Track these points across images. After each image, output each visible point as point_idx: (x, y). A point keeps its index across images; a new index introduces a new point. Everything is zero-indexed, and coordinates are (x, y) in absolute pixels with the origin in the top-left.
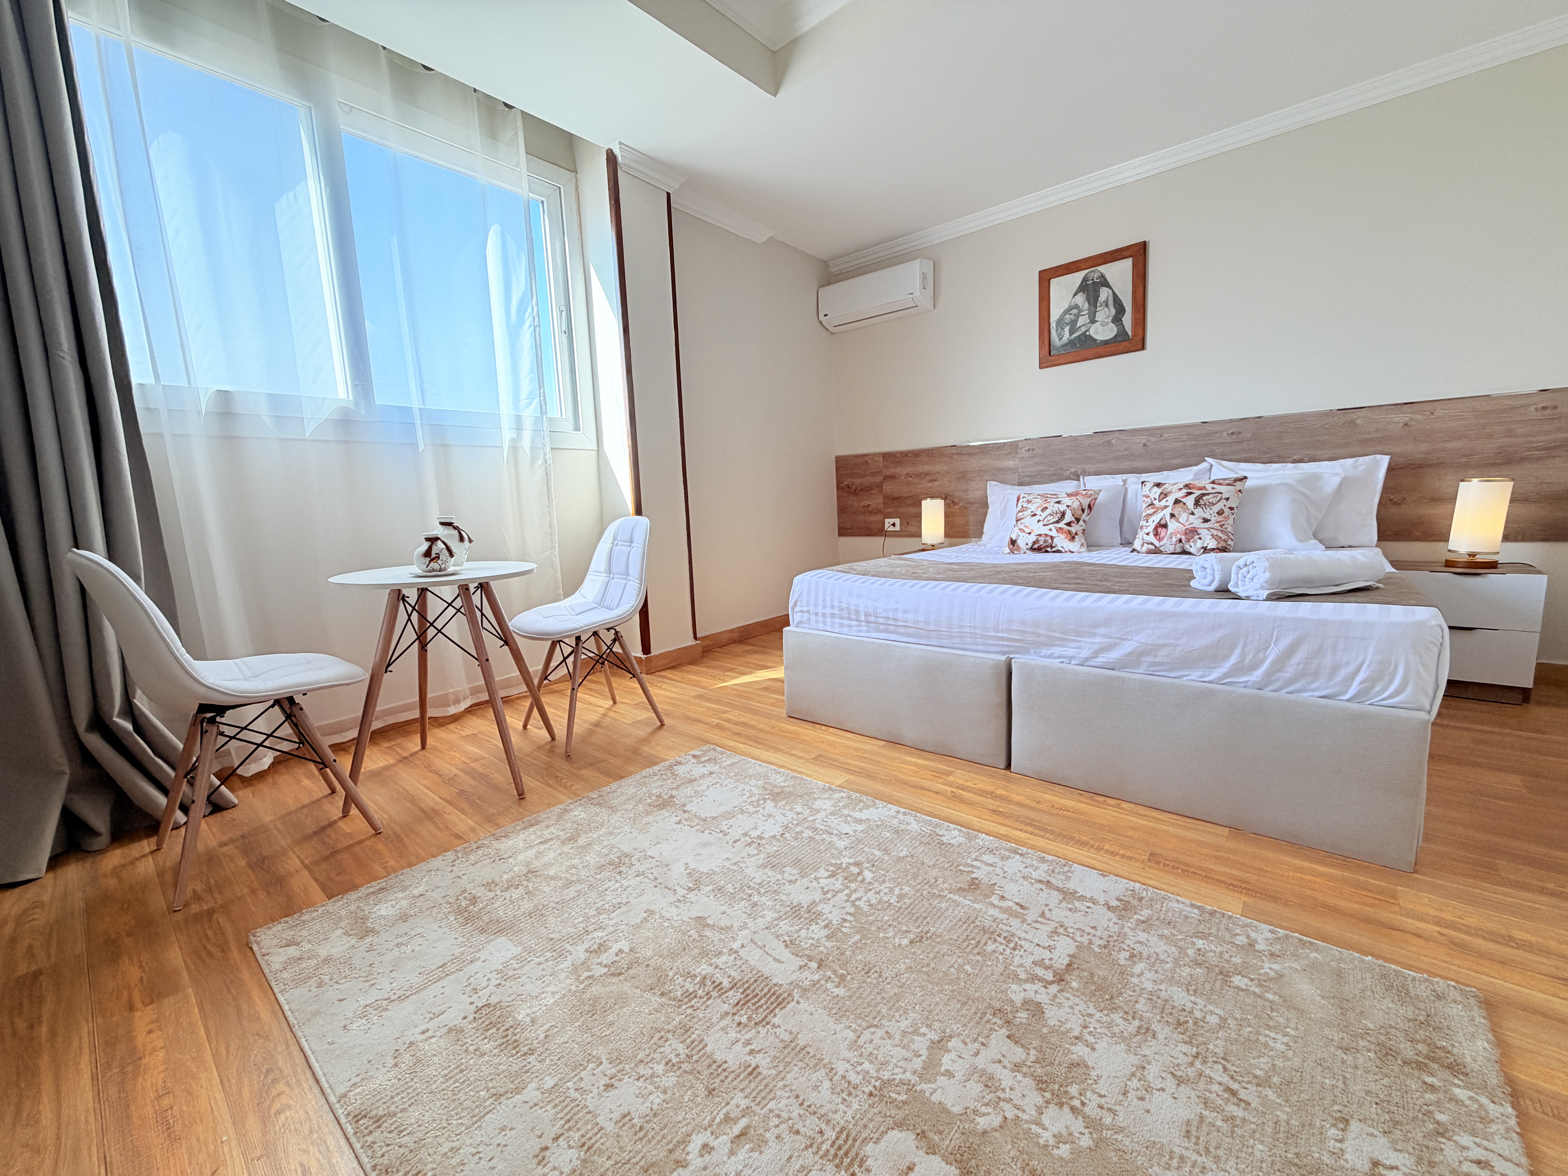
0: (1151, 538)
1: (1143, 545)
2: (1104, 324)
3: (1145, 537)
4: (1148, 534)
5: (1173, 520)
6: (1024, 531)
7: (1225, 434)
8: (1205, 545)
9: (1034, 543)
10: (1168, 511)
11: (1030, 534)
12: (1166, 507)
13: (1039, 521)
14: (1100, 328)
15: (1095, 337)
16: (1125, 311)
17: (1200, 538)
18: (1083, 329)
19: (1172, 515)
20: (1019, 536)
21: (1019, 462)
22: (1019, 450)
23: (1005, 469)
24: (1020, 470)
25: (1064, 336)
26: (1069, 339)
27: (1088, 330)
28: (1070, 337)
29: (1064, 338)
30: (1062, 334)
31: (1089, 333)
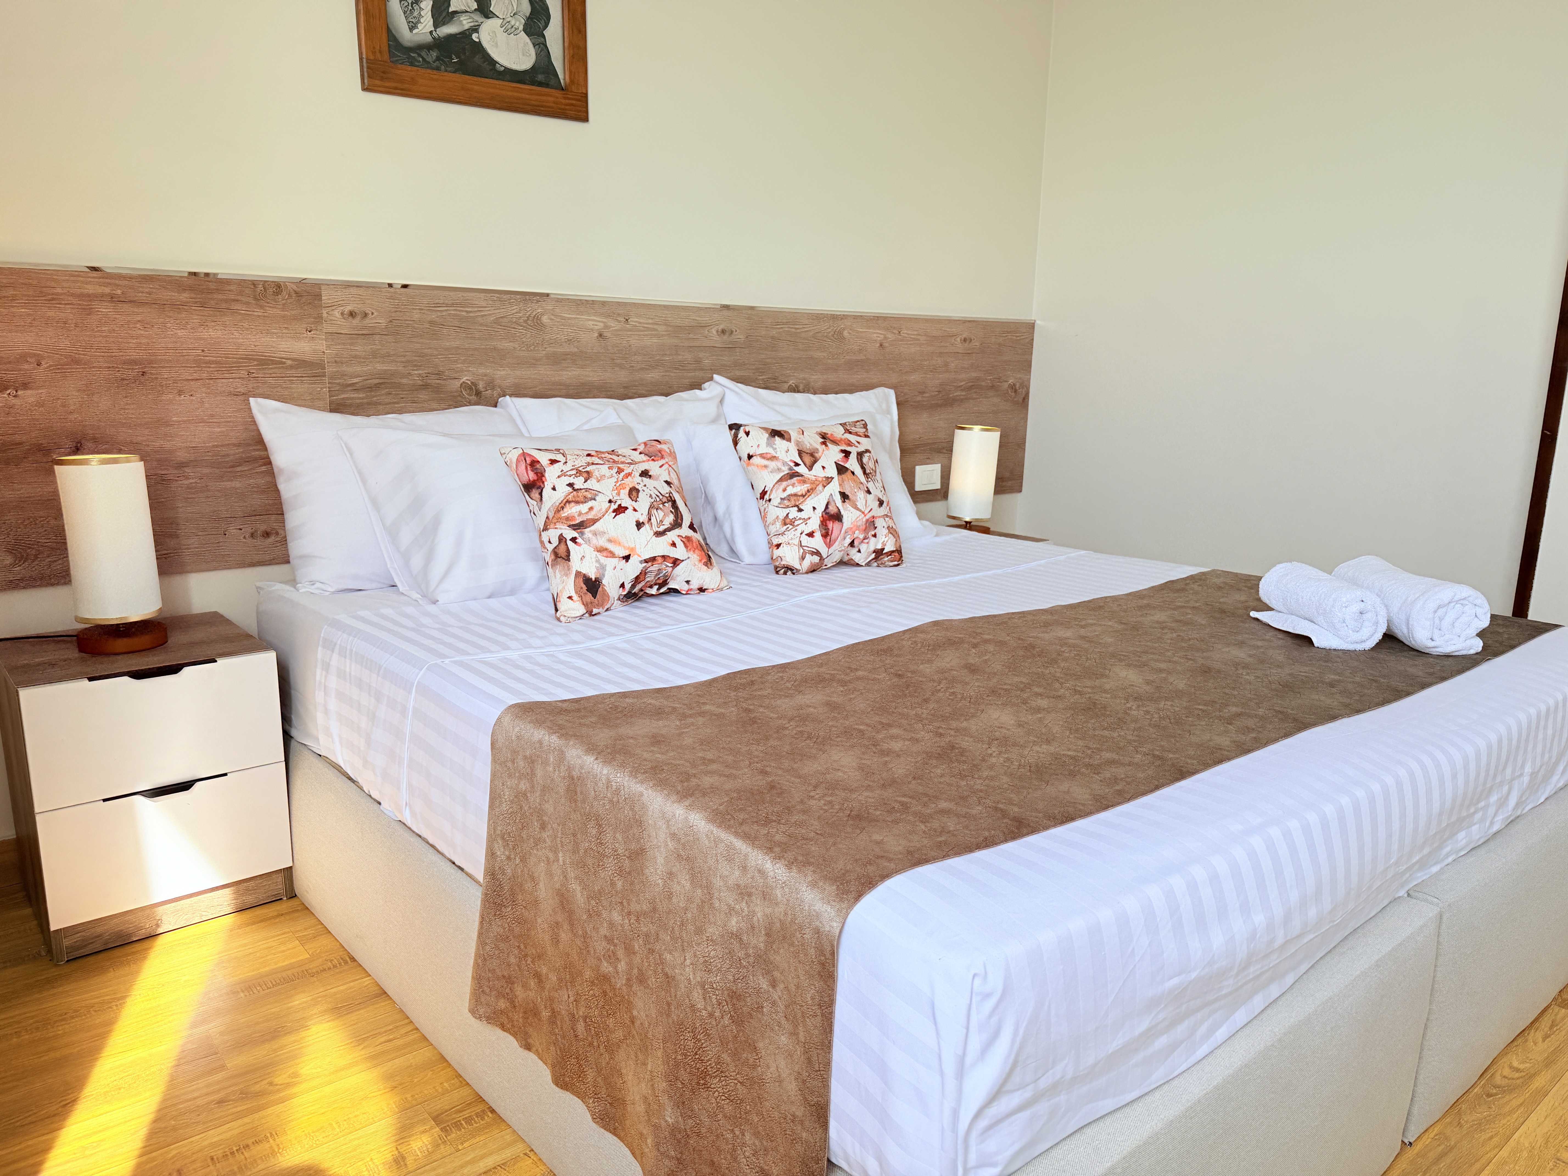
0: (817, 542)
1: (803, 558)
2: (509, 30)
3: (806, 540)
4: (811, 535)
5: (847, 504)
6: (612, 555)
8: (879, 547)
9: (637, 580)
10: (834, 488)
11: (627, 558)
12: (829, 480)
13: (639, 525)
14: (501, 36)
15: (494, 53)
16: (548, 17)
17: (875, 536)
18: (465, 22)
19: (844, 496)
20: (603, 568)
21: (328, 347)
22: (324, 312)
23: (289, 362)
24: (330, 369)
25: (419, 22)
26: (431, 32)
27: (475, 29)
28: (433, 29)
29: (420, 26)
30: (416, 14)
31: (478, 38)
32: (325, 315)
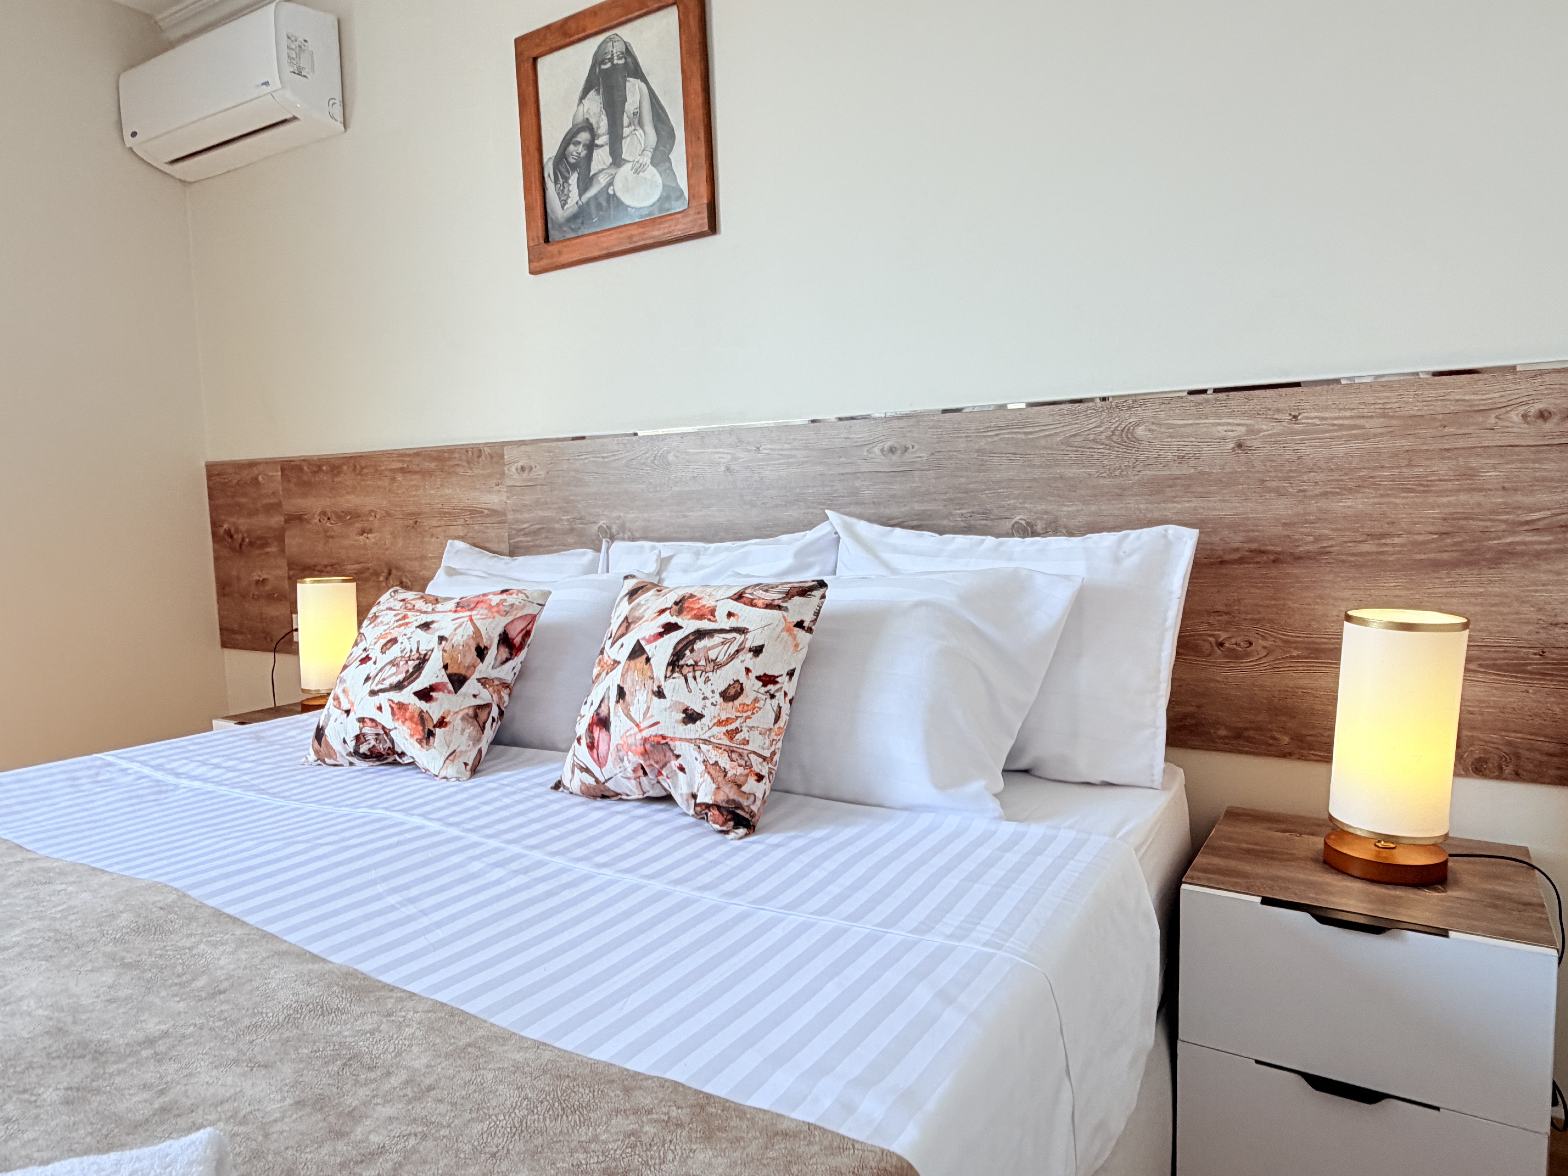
0: (585, 756)
1: (571, 772)
2: (638, 170)
3: (577, 747)
4: (579, 740)
5: (619, 707)
7: (876, 450)
8: (695, 790)
9: (358, 740)
10: (616, 678)
11: (348, 713)
12: (615, 664)
13: (368, 679)
14: (633, 181)
15: (626, 200)
16: (674, 137)
17: (682, 768)
18: (603, 180)
19: (622, 694)
20: (329, 717)
21: (508, 498)
22: (506, 468)
23: (486, 512)
24: (510, 516)
25: (569, 197)
26: (577, 203)
27: (611, 183)
28: (578, 198)
29: (569, 201)
30: (566, 192)
31: (613, 190)
32: (506, 472)
